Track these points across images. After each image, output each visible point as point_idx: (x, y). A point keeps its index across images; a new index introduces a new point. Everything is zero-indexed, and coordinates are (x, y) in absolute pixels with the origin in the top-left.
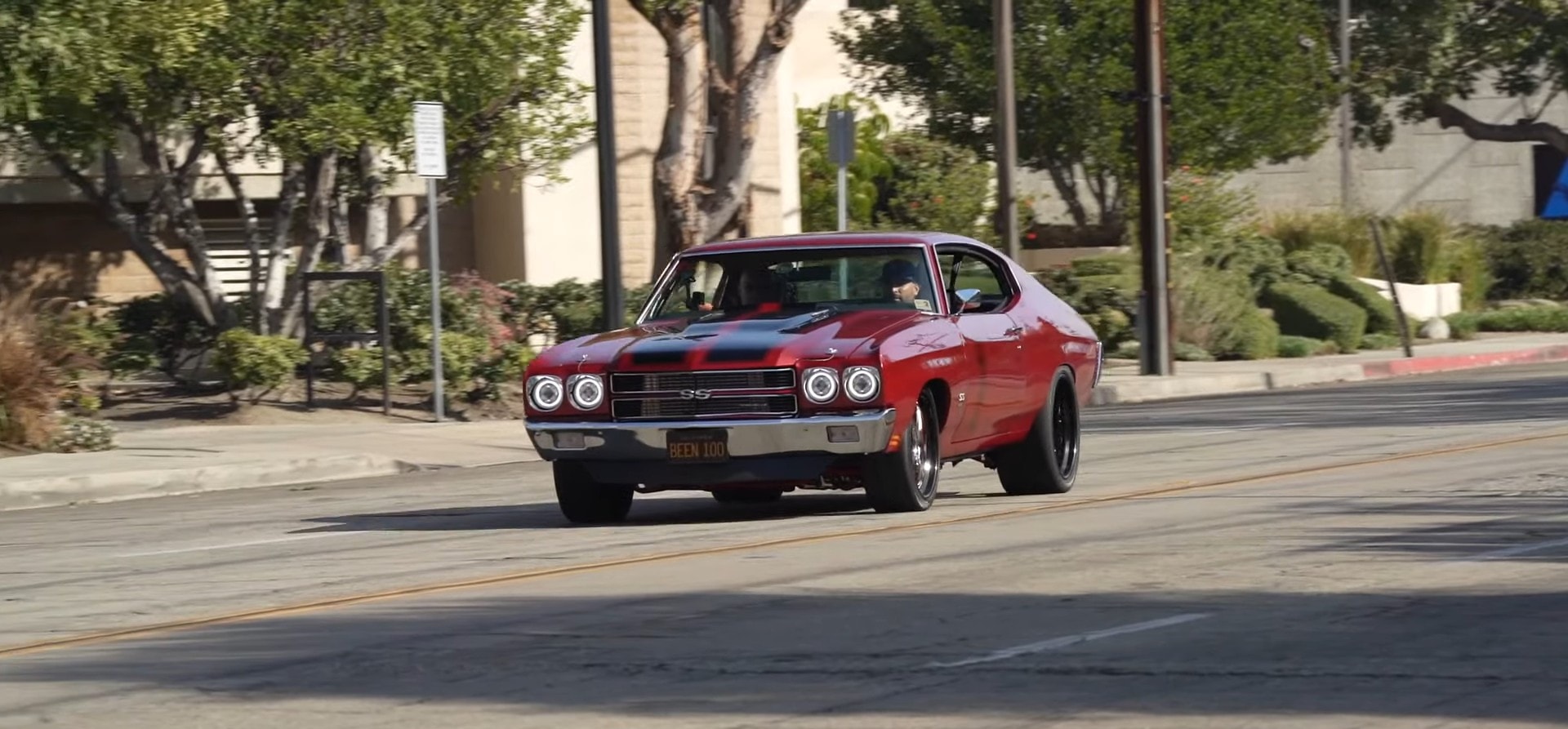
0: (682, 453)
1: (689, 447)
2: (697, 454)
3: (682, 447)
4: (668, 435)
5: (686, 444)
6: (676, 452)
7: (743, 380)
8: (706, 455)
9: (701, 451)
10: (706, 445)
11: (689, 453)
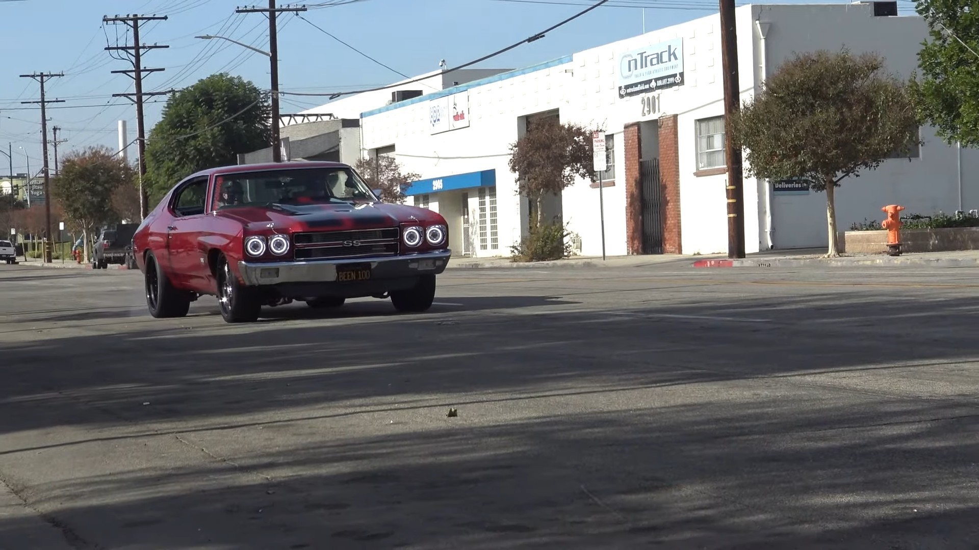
0: (346, 278)
1: (350, 274)
2: (355, 278)
3: (346, 274)
4: (336, 266)
5: (348, 273)
6: (343, 277)
7: (374, 234)
8: (360, 278)
9: (357, 276)
10: (359, 272)
11: (350, 277)
